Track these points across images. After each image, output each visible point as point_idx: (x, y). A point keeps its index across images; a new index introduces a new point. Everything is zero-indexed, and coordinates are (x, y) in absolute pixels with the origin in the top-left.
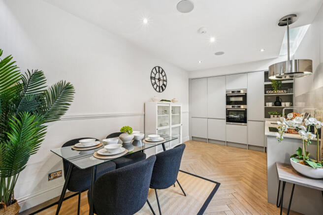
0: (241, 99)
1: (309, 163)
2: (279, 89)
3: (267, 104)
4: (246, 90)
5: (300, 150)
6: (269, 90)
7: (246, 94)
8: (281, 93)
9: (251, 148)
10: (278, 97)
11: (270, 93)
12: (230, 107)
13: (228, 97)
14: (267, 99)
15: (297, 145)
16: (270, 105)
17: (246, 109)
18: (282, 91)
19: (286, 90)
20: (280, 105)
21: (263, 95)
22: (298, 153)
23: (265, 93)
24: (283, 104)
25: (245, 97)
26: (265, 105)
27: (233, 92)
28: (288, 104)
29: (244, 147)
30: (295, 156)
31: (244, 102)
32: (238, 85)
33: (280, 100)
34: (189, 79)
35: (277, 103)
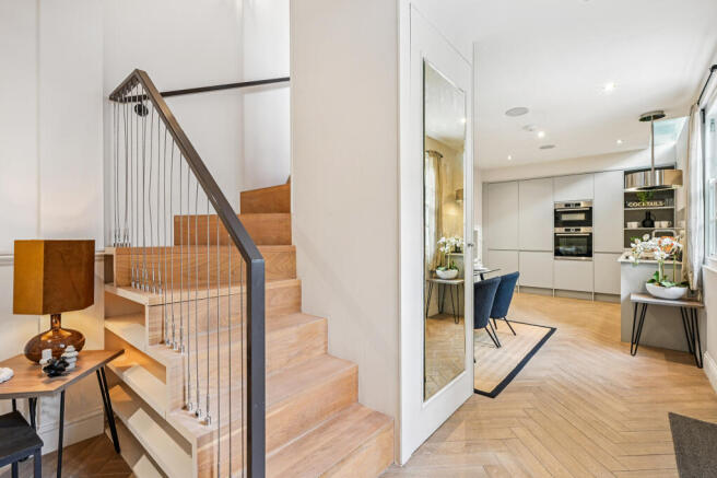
0: (581, 217)
1: (664, 283)
2: (648, 200)
3: (629, 224)
4: (591, 202)
5: (657, 274)
6: (633, 201)
7: (591, 208)
8: (654, 205)
9: (598, 297)
10: (648, 213)
11: (634, 206)
12: (562, 230)
13: (557, 215)
14: (628, 217)
15: (654, 270)
16: (634, 225)
17: (591, 234)
18: (655, 203)
19: (663, 200)
20: (652, 225)
21: (621, 209)
22: (655, 278)
23: (626, 206)
24: (657, 224)
25: (589, 213)
26: (626, 226)
27: (567, 205)
28: (664, 224)
29: (587, 296)
30: (653, 281)
31: (588, 222)
32: (576, 194)
33: (652, 218)
34: (484, 183)
35: (648, 223)
